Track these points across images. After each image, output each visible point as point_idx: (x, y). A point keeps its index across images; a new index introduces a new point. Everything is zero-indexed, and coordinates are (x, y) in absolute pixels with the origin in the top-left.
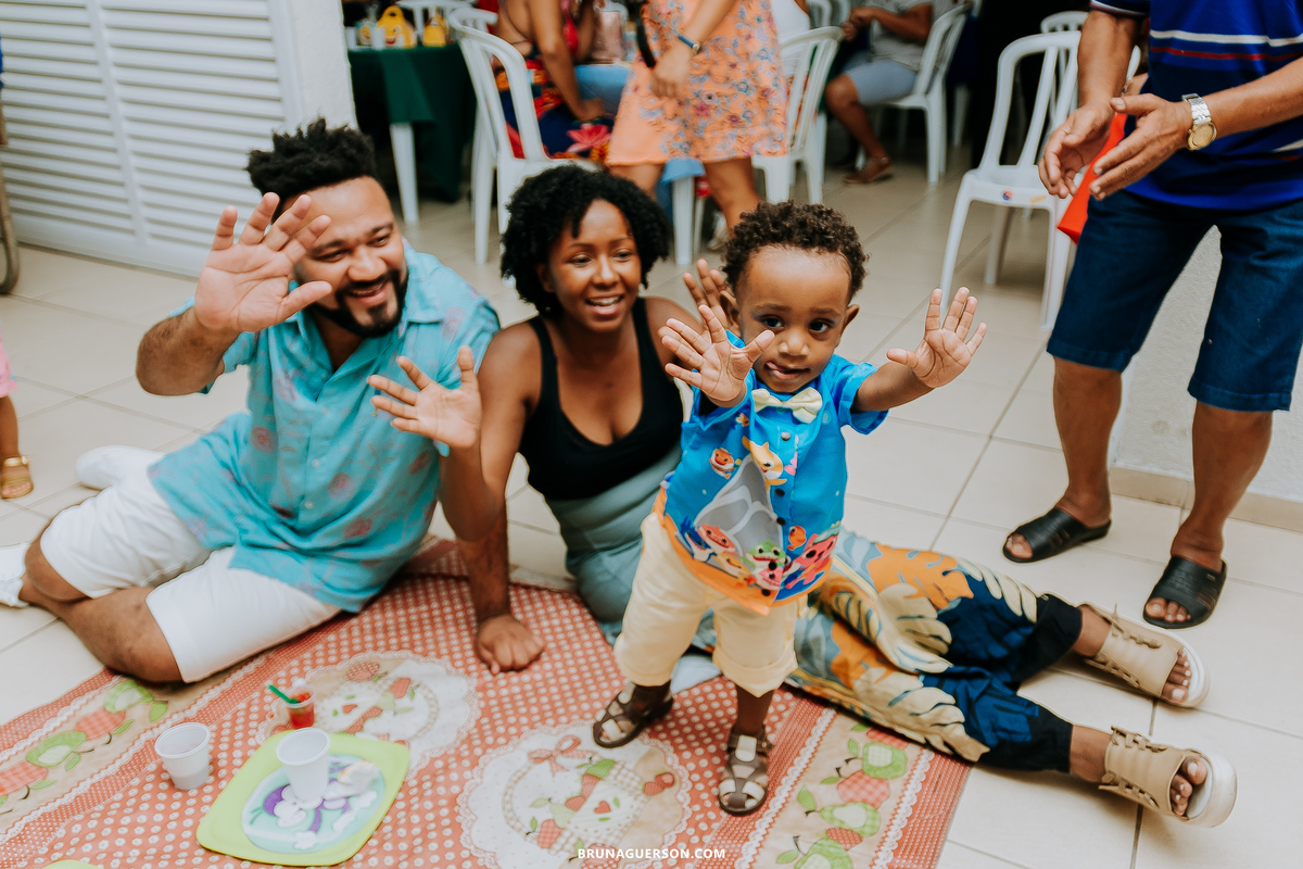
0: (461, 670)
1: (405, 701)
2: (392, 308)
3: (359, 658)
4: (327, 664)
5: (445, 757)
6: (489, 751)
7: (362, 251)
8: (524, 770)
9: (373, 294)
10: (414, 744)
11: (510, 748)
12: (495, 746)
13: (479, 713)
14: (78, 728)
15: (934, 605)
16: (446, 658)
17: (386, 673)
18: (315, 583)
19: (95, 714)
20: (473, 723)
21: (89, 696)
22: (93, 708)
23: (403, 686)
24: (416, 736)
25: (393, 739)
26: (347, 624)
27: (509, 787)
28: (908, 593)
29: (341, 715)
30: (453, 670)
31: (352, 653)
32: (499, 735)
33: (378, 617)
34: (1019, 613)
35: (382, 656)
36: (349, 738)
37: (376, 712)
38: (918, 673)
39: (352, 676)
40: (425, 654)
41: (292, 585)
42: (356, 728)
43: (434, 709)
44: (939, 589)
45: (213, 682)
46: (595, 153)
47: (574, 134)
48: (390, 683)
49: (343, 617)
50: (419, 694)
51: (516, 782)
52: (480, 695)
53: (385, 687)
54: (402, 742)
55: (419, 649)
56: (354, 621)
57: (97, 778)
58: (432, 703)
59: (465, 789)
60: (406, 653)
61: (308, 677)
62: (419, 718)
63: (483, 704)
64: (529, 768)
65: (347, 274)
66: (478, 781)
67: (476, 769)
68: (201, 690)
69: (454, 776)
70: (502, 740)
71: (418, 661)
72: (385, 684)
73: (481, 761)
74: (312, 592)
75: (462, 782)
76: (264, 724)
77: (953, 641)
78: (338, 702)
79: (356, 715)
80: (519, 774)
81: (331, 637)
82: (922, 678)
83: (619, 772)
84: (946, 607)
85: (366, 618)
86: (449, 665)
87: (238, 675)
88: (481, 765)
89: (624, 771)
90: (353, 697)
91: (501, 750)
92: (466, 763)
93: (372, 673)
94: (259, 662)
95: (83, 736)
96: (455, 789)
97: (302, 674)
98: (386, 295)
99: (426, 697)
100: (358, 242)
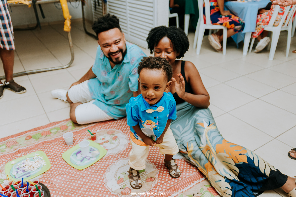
0: (129, 138)
1: (114, 141)
2: (121, 58)
3: (112, 129)
4: (106, 129)
5: (112, 156)
6: (122, 158)
7: (113, 45)
8: (126, 165)
9: (116, 55)
10: (109, 151)
11: (126, 159)
12: (123, 157)
13: (126, 149)
14: (60, 128)
15: (234, 162)
16: (128, 135)
17: (114, 134)
18: (107, 111)
19: (64, 126)
20: (123, 151)
21: (65, 122)
22: (64, 124)
23: (115, 138)
24: (111, 149)
25: (106, 148)
26: (115, 122)
27: (120, 167)
28: (226, 156)
29: (101, 140)
30: (127, 137)
31: (112, 128)
32: (126, 155)
33: (121, 122)
34: (263, 173)
35: (116, 130)
36: (99, 145)
37: (107, 141)
38: (225, 177)
39: (108, 133)
40: (124, 133)
41: (103, 110)
42: (102, 144)
43: (118, 145)
44: (237, 158)
45: (85, 126)
46: (224, 24)
47: (219, 19)
48: (114, 136)
49: (114, 120)
50: (117, 141)
51: (122, 167)
52: (128, 145)
53: (112, 137)
54: (107, 150)
55: (124, 131)
56: (116, 121)
57: (57, 138)
58: (119, 143)
59: (112, 164)
60: (121, 131)
61: (101, 130)
62: (114, 146)
63: (127, 147)
64: (127, 165)
65: (109, 50)
66: (115, 163)
67: (116, 161)
68: (82, 127)
69: (111, 161)
70: (126, 156)
71: (122, 133)
72: (113, 136)
73: (118, 159)
74: (107, 113)
75: (112, 162)
76: (87, 137)
77: (240, 173)
78: (102, 137)
79: (104, 141)
80: (124, 165)
81: (110, 123)
82: (226, 179)
83: (144, 173)
84: (238, 163)
85: (119, 122)
86: (127, 136)
87: (90, 126)
88: (118, 160)
89: (145, 174)
90: (105, 137)
91: (124, 158)
92: (115, 159)
93: (112, 133)
94: (95, 124)
95: (60, 129)
96: (110, 163)
97: (100, 129)
98: (120, 55)
99: (118, 142)
100: (112, 44)
